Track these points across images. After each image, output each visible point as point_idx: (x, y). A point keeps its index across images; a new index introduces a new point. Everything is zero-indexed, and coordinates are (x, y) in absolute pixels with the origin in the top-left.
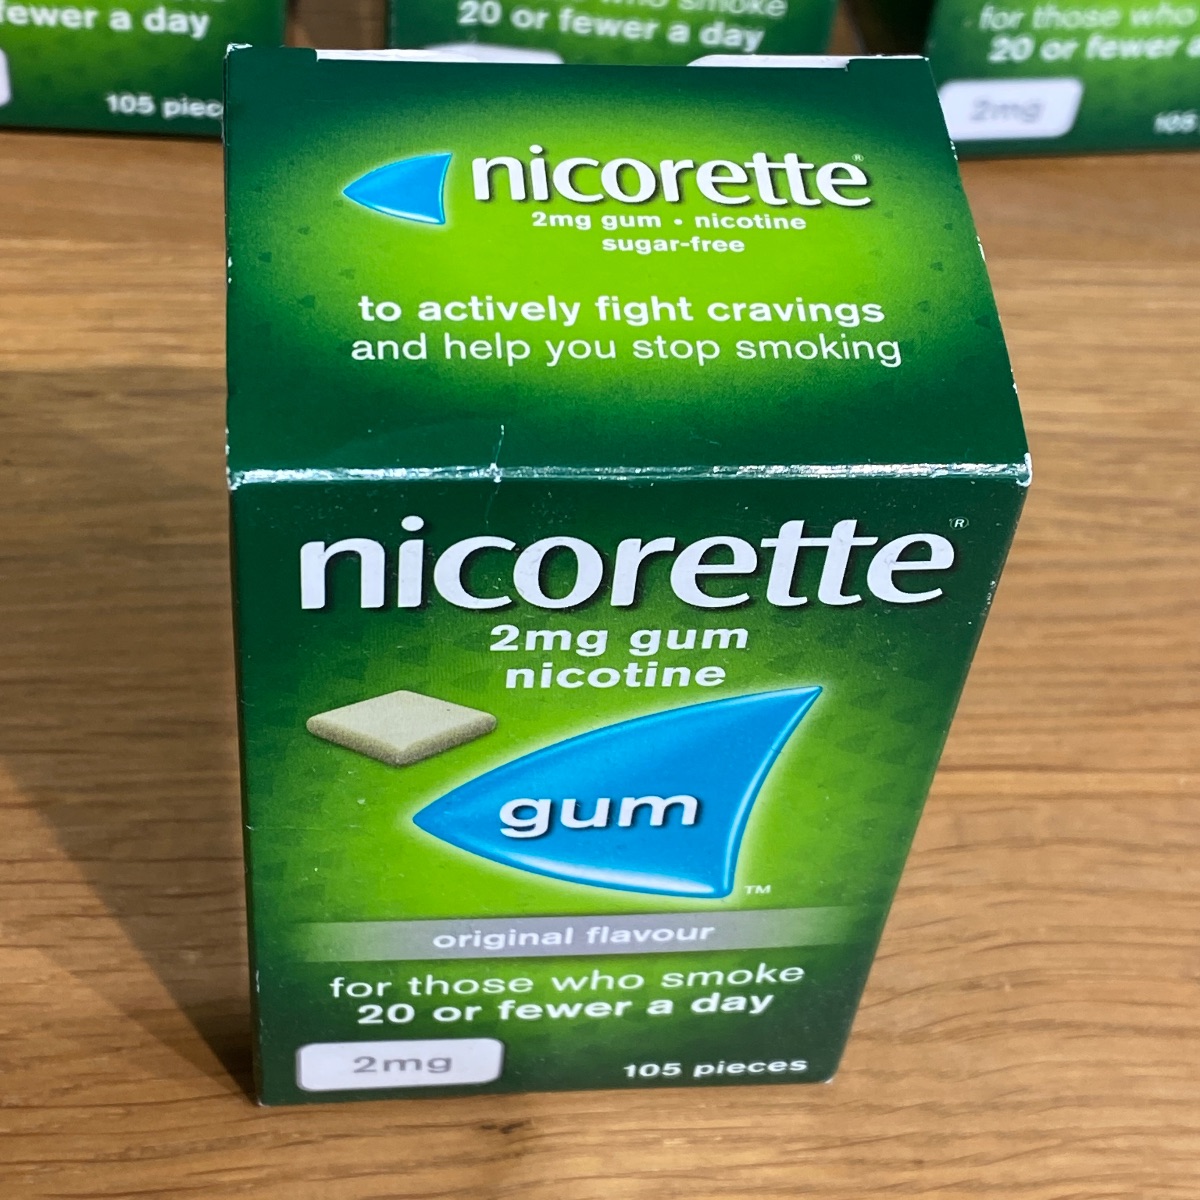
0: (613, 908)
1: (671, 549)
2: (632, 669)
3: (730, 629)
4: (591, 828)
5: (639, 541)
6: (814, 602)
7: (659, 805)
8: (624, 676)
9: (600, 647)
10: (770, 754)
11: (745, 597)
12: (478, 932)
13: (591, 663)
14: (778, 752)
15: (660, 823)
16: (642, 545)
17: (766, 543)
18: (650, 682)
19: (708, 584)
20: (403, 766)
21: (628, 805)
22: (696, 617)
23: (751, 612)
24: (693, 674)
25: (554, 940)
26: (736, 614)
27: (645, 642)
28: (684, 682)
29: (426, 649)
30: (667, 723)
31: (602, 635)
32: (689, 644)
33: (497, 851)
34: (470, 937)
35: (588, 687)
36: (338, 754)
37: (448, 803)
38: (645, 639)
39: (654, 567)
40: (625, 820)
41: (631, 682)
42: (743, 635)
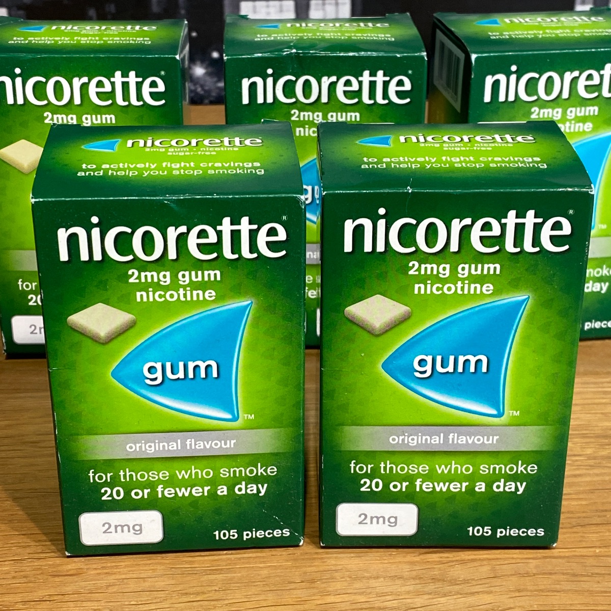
0: (458, 422)
1: (470, 223)
2: (459, 284)
3: (494, 264)
4: (448, 372)
5: (459, 220)
6: (522, 251)
7: (473, 360)
8: (456, 288)
9: (447, 272)
10: (513, 332)
11: (497, 248)
12: (406, 434)
13: (444, 281)
14: (516, 331)
15: (474, 371)
16: (460, 222)
17: (503, 221)
18: (466, 292)
19: (484, 241)
20: (378, 336)
21: (461, 359)
22: (481, 258)
23: (500, 255)
24: (481, 287)
25: (436, 441)
26: (495, 256)
27: (464, 270)
28: (478, 292)
29: (386, 273)
30: (473, 314)
31: (448, 266)
32: (479, 272)
33: (413, 385)
34: (403, 437)
35: (443, 293)
36: (355, 328)
37: (394, 357)
38: (463, 269)
39: (464, 232)
40: (460, 369)
41: (459, 292)
42: (498, 266)
